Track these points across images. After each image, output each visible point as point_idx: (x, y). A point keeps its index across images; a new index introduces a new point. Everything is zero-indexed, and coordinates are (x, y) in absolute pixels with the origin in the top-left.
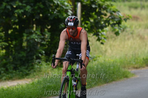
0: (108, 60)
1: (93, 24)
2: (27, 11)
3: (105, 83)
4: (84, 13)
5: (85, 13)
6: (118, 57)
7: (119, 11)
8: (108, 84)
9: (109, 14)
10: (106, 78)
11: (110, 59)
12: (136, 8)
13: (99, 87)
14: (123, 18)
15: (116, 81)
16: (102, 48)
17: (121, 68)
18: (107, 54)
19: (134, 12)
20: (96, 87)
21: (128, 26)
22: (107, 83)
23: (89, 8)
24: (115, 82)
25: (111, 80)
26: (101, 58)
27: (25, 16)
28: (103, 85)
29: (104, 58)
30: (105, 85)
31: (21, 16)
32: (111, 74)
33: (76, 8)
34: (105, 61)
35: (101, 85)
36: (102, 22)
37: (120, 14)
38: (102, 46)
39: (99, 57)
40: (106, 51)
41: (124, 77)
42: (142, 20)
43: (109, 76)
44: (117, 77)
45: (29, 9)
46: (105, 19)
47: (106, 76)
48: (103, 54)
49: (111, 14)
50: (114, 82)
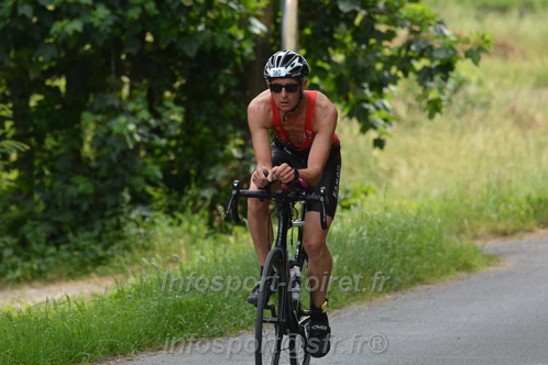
0: (400, 205)
1: (345, 72)
2: (97, 29)
3: (388, 292)
4: (308, 31)
5: (312, 29)
6: (435, 192)
7: (441, 23)
8: (399, 294)
9: (402, 34)
10: (392, 270)
11: (405, 202)
12: (503, 10)
13: (364, 306)
14: (461, 49)
15: (427, 284)
16: (376, 160)
17: (445, 236)
18: (395, 183)
19: (496, 27)
20: (355, 307)
21: (474, 79)
22: (396, 290)
23: (328, 12)
24: (425, 287)
25: (409, 278)
26: (371, 196)
27: (88, 47)
28: (381, 299)
29: (385, 197)
30: (388, 297)
31: (72, 44)
32: (407, 258)
33: (280, 14)
34: (386, 208)
35: (371, 301)
36: (379, 66)
37: (447, 32)
38: (376, 152)
39: (366, 194)
40: (391, 172)
41: (458, 270)
42: (524, 57)
43: (403, 263)
44: (432, 270)
45: (102, 20)
46: (387, 52)
47: (390, 266)
48: (379, 185)
49: (412, 32)
50: (419, 288)
